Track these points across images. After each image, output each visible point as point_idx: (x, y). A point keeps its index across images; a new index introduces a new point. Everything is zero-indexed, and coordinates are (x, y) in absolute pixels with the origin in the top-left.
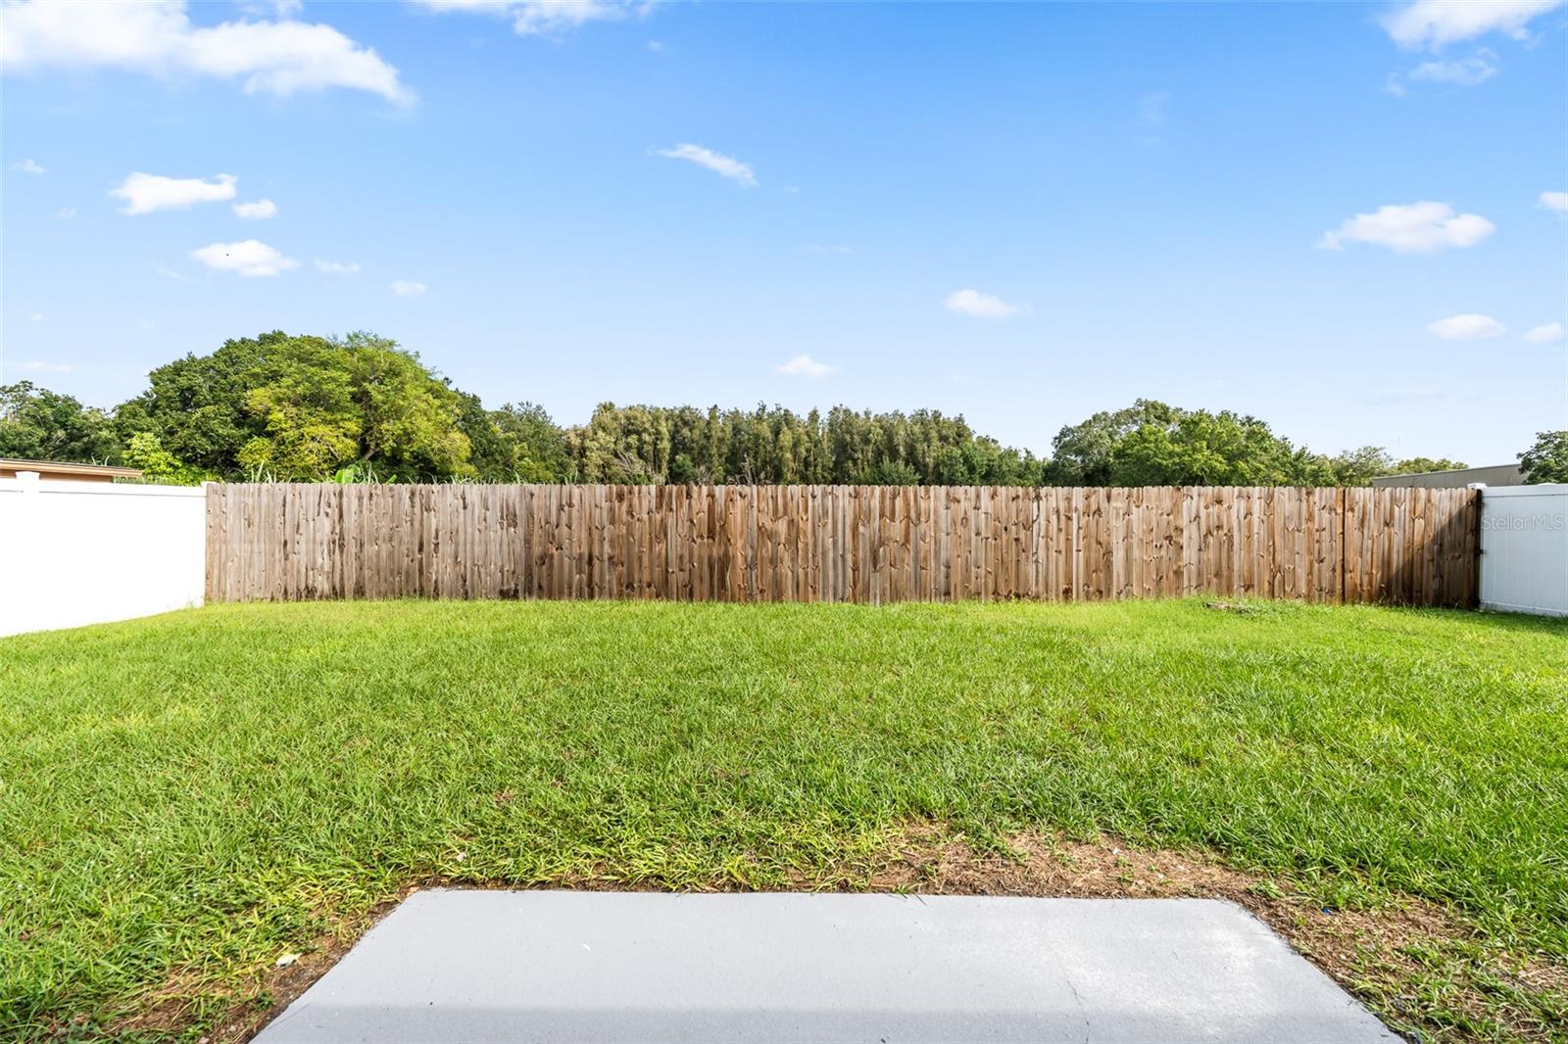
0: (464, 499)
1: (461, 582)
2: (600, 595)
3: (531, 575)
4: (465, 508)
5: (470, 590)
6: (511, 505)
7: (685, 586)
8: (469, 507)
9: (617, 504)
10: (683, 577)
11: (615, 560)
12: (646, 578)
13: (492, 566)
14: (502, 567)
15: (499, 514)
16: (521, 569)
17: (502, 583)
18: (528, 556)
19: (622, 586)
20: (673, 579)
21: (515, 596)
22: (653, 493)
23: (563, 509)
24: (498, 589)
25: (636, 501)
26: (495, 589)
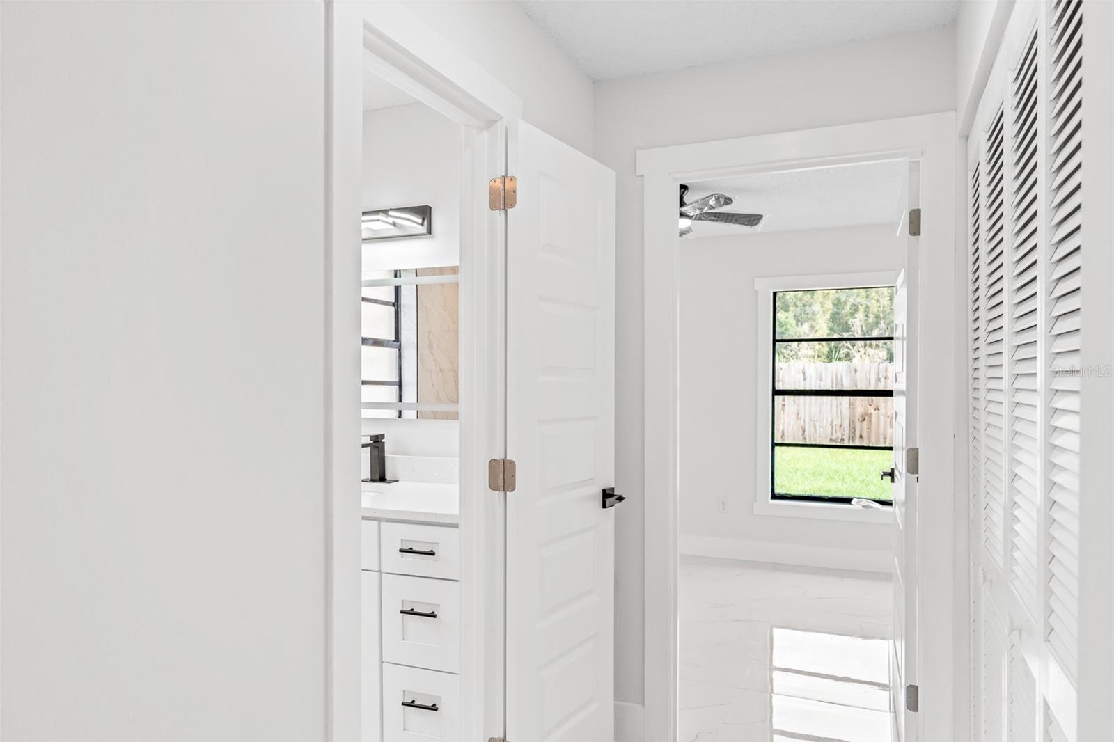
0: (804, 374)
1: (801, 432)
3: (854, 428)
4: (805, 379)
6: (839, 377)
8: (808, 380)
13: (825, 421)
15: (830, 384)
16: (846, 424)
17: (832, 434)
18: (852, 415)
23: (880, 381)
24: (829, 437)
26: (826, 437)
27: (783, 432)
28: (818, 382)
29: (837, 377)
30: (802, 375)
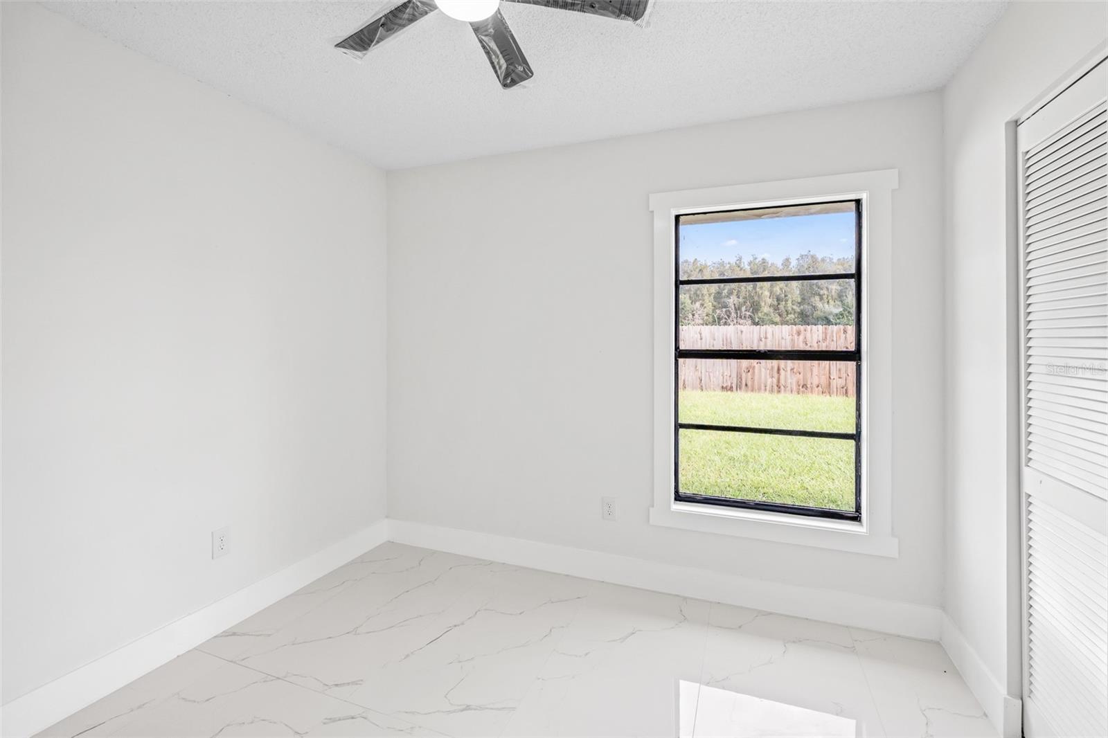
0: (701, 334)
1: (699, 380)
2: (785, 391)
3: (741, 378)
4: (701, 339)
5: (704, 386)
6: (728, 337)
7: (842, 388)
8: (703, 340)
9: (796, 336)
10: (841, 382)
11: (795, 370)
12: (816, 382)
13: (717, 373)
14: (723, 373)
15: (721, 343)
16: (734, 375)
17: (723, 383)
19: (799, 386)
20: (834, 383)
21: (731, 389)
22: (821, 331)
23: (761, 340)
24: (721, 386)
25: (808, 335)
26: (718, 385)
27: (684, 381)
28: (712, 341)
29: (726, 340)
30: (699, 335)
